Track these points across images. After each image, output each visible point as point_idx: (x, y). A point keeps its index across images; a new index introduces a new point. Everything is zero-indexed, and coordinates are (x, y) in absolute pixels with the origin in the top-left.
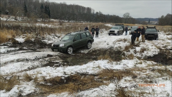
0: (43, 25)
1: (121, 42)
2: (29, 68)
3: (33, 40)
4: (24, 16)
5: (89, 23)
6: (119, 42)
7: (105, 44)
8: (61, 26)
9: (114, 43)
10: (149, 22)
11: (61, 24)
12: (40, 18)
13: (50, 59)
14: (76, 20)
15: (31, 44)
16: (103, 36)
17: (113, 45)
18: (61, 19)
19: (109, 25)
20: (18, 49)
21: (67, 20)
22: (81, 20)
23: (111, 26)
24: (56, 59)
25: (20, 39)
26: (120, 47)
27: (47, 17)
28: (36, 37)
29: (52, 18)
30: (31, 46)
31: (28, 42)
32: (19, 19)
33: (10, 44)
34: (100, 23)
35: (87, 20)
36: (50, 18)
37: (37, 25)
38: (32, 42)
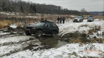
0: (31, 17)
1: (84, 27)
2: (11, 52)
3: (23, 26)
4: (21, 12)
5: (59, 15)
6: (82, 27)
7: (73, 28)
9: (79, 28)
10: (97, 14)
11: (42, 16)
12: (30, 13)
13: (31, 42)
14: (52, 14)
15: (21, 30)
16: (70, 23)
17: (78, 29)
18: (42, 13)
19: (73, 16)
20: (9, 33)
21: (46, 14)
22: (55, 14)
23: (74, 17)
24: (36, 42)
25: (14, 26)
26: (84, 31)
27: (34, 13)
28: (25, 25)
29: (37, 13)
30: (20, 31)
31: (19, 28)
32: (18, 14)
33: (6, 29)
34: (67, 15)
35: (58, 14)
36: (36, 13)
37: (27, 17)
38: (21, 28)
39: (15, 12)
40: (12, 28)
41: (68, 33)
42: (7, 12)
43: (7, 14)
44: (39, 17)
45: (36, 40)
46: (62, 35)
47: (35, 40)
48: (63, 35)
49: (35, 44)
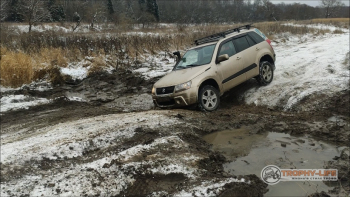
0: (141, 34)
3: (110, 70)
4: (108, 23)
8: (181, 34)
11: (181, 30)
12: (139, 22)
15: (103, 83)
18: (181, 22)
21: (192, 22)
22: (222, 21)
25: (77, 71)
27: (153, 21)
28: (119, 63)
29: (163, 22)
30: (101, 89)
31: (96, 76)
33: (45, 85)
35: (235, 21)
36: (158, 21)
38: (104, 77)
39: (89, 22)
40: (68, 77)
41: (315, 93)
42: (66, 23)
43: (66, 30)
44: (170, 33)
45: (171, 138)
46: (283, 101)
47: (163, 141)
48: (292, 101)
49: (164, 170)
